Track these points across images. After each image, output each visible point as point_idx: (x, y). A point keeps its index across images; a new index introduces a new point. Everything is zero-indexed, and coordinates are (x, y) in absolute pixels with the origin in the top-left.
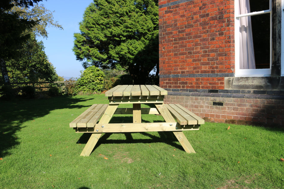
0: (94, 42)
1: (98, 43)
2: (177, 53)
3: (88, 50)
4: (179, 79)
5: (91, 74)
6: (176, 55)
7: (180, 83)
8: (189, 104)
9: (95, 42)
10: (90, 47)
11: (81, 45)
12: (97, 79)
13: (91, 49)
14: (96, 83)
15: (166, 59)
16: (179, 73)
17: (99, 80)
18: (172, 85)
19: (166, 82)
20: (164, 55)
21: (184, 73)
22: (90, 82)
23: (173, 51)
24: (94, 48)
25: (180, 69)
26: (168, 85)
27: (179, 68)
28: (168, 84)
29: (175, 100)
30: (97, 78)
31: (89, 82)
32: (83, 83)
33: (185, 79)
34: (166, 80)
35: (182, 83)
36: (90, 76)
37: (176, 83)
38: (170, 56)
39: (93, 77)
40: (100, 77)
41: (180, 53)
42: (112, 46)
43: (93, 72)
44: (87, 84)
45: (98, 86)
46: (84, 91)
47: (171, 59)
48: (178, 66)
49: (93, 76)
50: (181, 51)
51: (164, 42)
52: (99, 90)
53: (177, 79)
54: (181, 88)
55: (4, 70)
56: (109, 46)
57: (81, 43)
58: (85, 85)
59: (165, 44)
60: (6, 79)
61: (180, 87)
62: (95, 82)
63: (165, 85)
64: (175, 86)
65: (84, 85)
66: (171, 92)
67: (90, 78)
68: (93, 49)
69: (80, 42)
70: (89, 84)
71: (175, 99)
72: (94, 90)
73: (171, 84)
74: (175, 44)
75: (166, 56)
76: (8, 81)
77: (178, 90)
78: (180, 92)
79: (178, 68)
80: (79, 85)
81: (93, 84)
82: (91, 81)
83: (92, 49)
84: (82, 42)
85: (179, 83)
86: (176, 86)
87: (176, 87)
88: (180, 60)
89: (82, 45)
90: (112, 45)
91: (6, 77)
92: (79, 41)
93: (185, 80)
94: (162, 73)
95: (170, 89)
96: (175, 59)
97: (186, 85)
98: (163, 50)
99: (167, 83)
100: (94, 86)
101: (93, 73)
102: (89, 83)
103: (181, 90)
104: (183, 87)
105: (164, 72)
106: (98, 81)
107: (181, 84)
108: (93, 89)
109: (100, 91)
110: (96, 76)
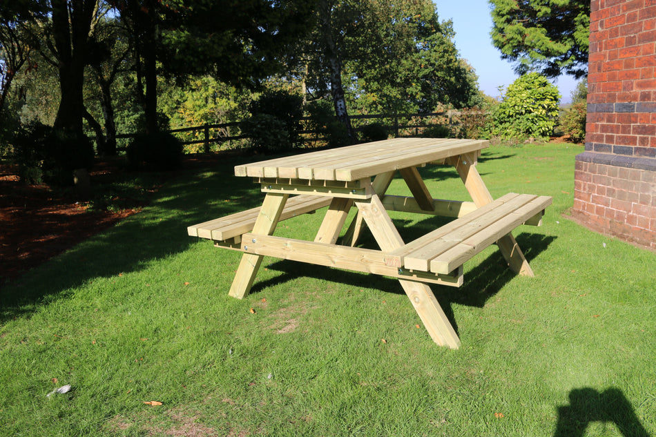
0: (536, 12)
1: (546, 13)
2: (635, 36)
3: (521, 33)
4: (634, 116)
5: (524, 95)
6: (630, 41)
7: (636, 130)
8: (650, 194)
9: (540, 11)
10: (528, 25)
11: (505, 22)
12: (540, 105)
13: (527, 31)
14: (536, 117)
15: (605, 56)
16: (635, 99)
17: (544, 107)
18: (615, 135)
19: (603, 126)
20: (601, 44)
21: (649, 99)
22: (521, 114)
23: (626, 30)
24: (535, 26)
25: (640, 85)
26: (605, 134)
27: (635, 82)
28: (606, 132)
29: (618, 178)
30: (538, 103)
31: (517, 114)
32: (503, 115)
33: (649, 117)
34: (603, 119)
35: (639, 130)
36: (521, 100)
37: (625, 130)
38: (616, 46)
39: (528, 101)
40: (547, 102)
41: (642, 35)
42: (583, 16)
43: (530, 89)
44: (514, 118)
45: (541, 123)
46: (506, 134)
47: (616, 57)
48: (634, 75)
49: (529, 98)
50: (645, 29)
51: (602, 7)
52: (544, 134)
53: (629, 116)
54: (638, 146)
55: (336, 90)
56: (576, 19)
57: (505, 18)
58: (509, 122)
59: (604, 12)
60: (341, 109)
61: (633, 140)
62: (534, 114)
63: (599, 133)
64: (623, 137)
65: (505, 122)
66: (613, 154)
67: (521, 104)
68: (533, 29)
69: (503, 16)
70: (519, 118)
71: (616, 176)
72: (530, 133)
73: (612, 131)
74: (630, 9)
75: (606, 49)
76: (344, 114)
77: (629, 151)
78: (634, 156)
79: (632, 83)
80: (495, 120)
81: (528, 119)
82: (524, 111)
83: (529, 29)
84: (507, 14)
85: (634, 129)
86: (625, 137)
87: (624, 140)
88: (639, 59)
89: (508, 21)
90: (583, 14)
91: (341, 105)
92: (500, 11)
93: (648, 122)
94: (592, 99)
95: (610, 147)
96: (627, 55)
97: (650, 136)
98: (600, 29)
99: (604, 129)
100: (530, 124)
101: (530, 91)
102: (518, 116)
103: (637, 149)
104: (643, 141)
105: (597, 96)
106: (541, 110)
107: (639, 133)
108: (528, 132)
109: (546, 135)
110: (537, 100)
